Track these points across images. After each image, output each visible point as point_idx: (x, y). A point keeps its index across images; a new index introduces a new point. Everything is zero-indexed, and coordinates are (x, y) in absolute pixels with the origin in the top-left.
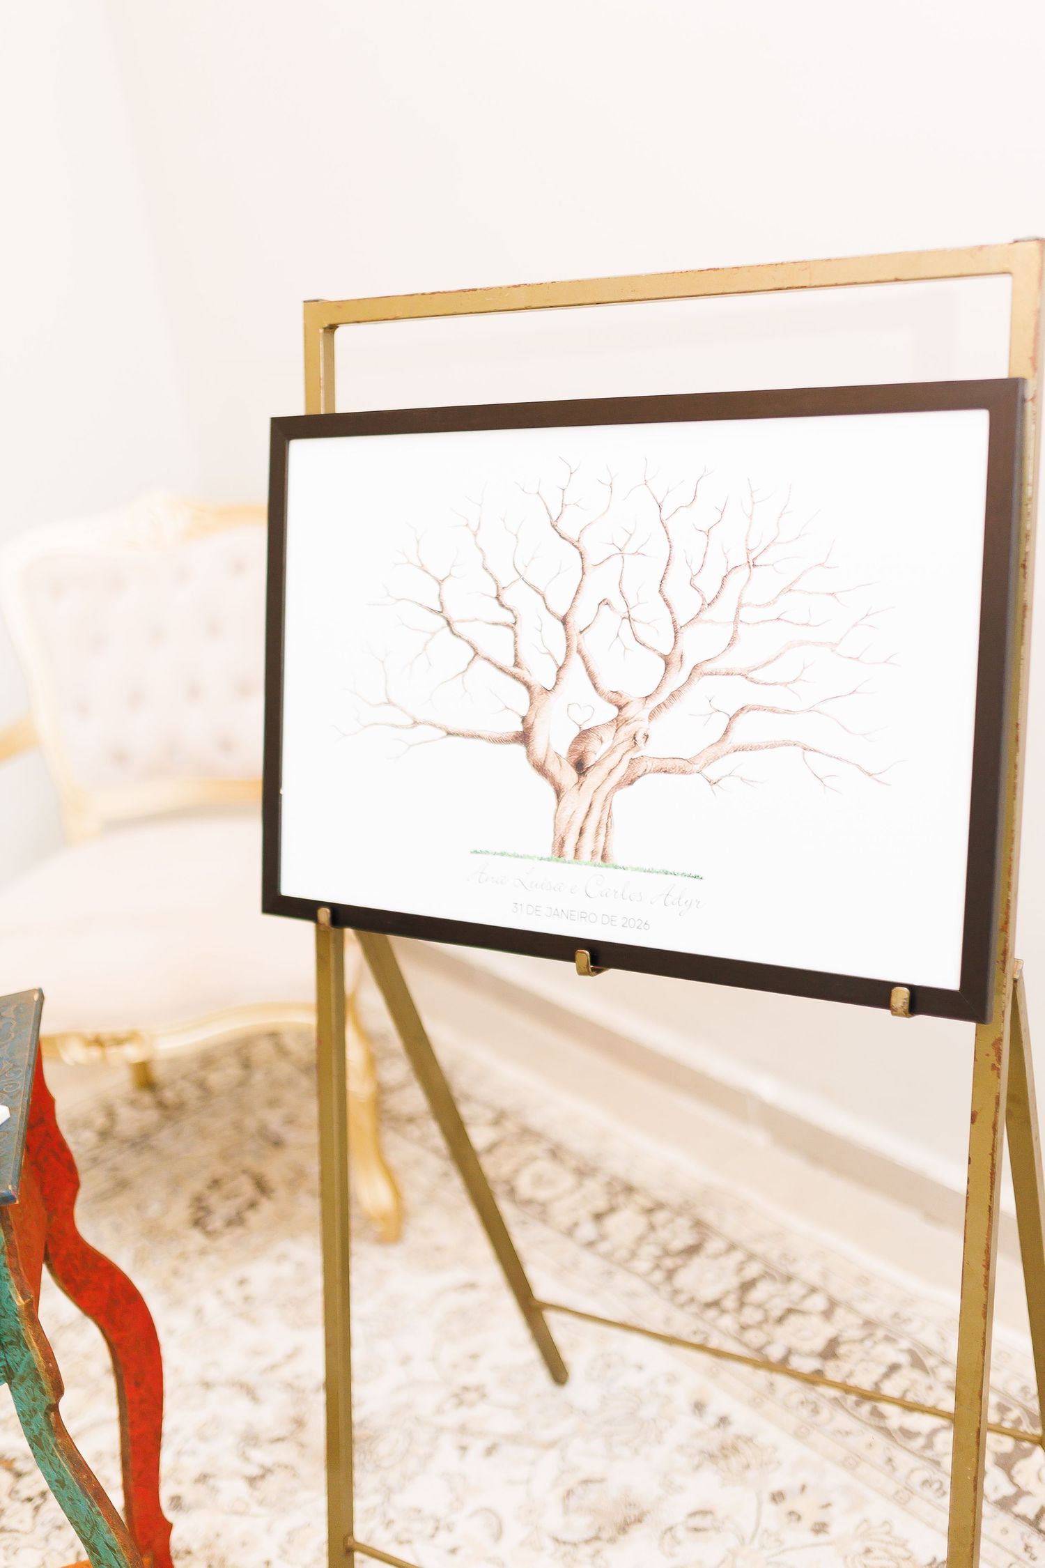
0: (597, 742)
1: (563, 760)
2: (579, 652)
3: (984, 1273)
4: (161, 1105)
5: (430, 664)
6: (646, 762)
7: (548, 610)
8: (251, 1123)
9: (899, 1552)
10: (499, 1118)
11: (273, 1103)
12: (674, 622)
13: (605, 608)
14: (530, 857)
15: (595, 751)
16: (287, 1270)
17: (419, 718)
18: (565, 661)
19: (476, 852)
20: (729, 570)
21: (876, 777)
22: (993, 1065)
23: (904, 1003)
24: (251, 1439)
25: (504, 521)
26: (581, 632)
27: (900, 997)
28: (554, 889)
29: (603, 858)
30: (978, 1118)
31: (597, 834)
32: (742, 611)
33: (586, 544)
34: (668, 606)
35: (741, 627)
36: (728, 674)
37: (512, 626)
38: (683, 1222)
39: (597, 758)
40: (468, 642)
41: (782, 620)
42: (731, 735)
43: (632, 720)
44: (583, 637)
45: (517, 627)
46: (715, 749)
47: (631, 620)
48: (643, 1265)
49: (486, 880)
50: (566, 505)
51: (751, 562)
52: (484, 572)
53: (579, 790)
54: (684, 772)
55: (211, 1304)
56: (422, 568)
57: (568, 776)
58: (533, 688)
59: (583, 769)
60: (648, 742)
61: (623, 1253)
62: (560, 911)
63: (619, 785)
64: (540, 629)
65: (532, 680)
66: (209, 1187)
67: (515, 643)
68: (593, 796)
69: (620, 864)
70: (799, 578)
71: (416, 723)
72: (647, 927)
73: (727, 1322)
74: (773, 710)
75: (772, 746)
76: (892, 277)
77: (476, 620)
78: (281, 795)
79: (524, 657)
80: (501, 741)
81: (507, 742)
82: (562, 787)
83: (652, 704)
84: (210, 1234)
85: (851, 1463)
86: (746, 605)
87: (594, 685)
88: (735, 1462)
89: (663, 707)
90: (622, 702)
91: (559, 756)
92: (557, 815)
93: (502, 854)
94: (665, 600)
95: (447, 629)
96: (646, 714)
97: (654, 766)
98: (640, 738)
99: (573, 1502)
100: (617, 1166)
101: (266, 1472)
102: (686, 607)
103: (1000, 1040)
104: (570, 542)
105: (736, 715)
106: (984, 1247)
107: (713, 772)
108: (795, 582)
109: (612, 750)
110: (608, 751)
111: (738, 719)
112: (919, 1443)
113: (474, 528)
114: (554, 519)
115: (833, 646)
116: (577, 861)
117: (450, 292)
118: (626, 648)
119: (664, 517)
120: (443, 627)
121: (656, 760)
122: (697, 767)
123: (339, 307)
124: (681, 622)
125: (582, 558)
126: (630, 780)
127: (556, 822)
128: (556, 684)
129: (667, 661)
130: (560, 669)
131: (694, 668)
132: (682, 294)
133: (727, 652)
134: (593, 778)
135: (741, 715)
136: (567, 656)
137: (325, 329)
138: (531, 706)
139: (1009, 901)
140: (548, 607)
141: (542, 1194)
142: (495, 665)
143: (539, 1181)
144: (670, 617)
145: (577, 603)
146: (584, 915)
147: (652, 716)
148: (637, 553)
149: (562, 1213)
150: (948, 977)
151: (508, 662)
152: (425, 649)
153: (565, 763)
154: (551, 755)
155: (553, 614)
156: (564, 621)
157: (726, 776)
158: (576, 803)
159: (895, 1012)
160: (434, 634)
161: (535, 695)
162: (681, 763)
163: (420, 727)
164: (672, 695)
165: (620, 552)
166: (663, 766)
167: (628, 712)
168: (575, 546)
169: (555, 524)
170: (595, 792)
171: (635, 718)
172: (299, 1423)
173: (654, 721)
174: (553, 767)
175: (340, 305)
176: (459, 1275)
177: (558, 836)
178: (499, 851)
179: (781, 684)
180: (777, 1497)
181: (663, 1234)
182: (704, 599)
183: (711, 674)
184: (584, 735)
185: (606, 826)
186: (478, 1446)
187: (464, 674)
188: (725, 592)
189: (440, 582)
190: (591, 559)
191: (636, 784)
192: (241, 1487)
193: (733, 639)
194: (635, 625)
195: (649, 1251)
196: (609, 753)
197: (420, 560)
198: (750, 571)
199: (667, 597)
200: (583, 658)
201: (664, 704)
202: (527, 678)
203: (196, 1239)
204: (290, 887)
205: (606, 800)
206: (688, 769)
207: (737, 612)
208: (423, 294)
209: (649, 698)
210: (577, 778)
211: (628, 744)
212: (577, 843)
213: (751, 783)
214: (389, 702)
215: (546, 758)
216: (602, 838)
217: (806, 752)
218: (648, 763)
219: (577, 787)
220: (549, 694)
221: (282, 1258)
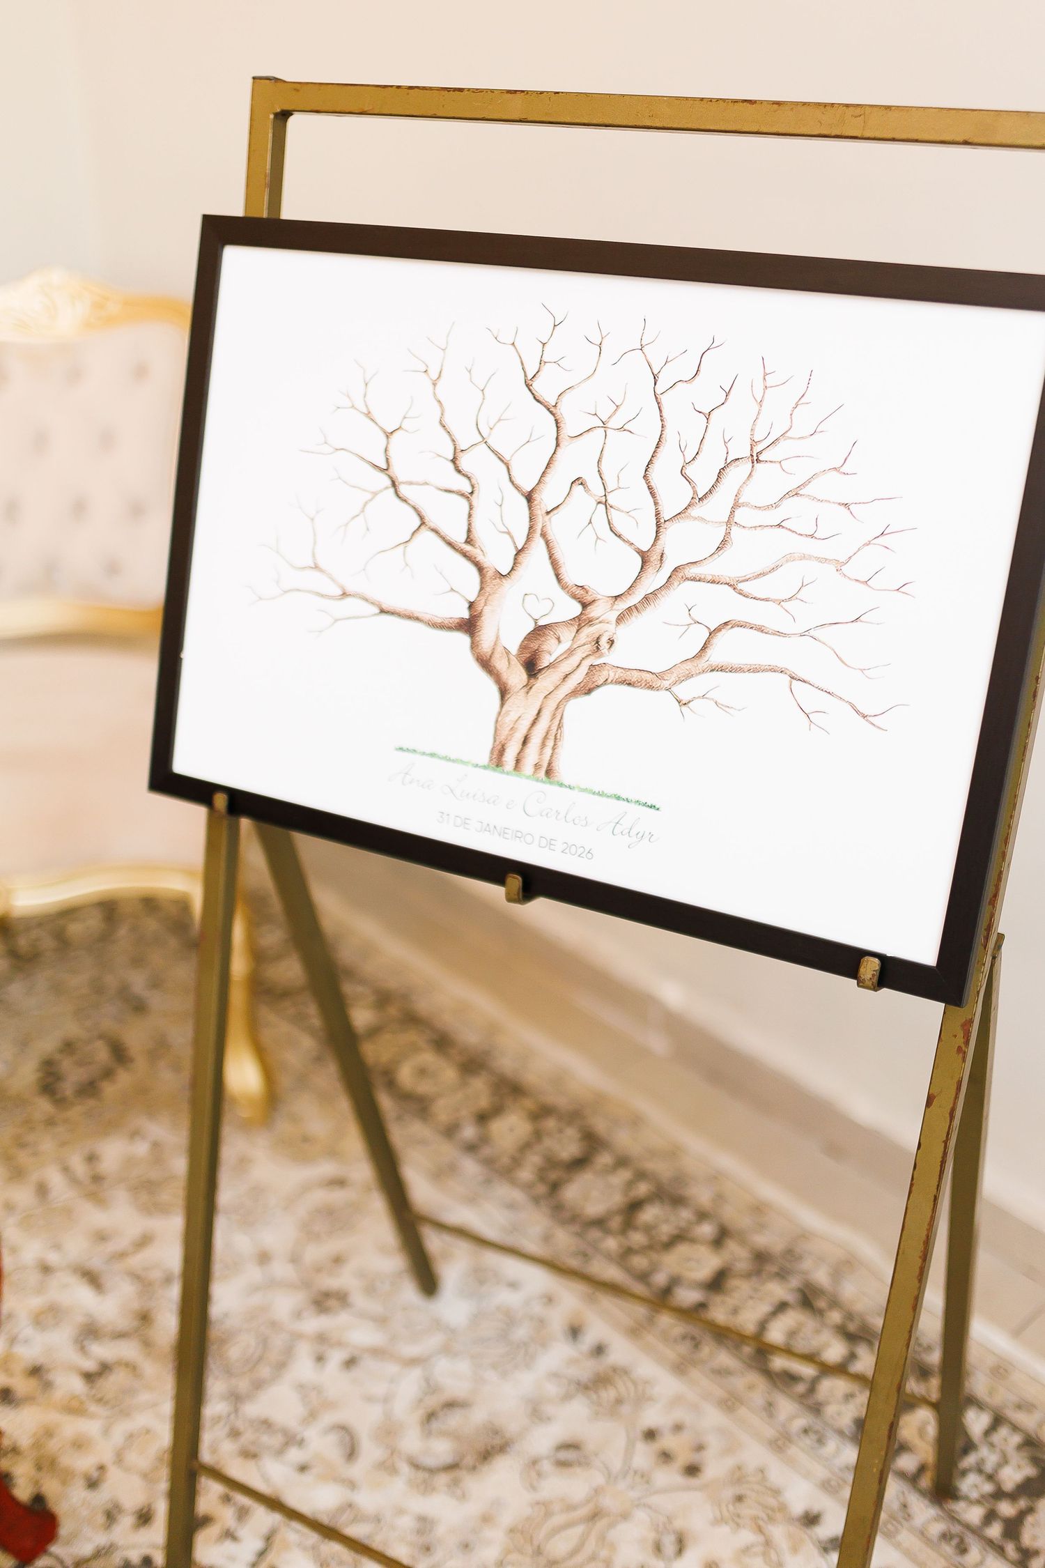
0: (553, 641)
1: (511, 657)
2: (543, 535)
3: (919, 1265)
4: (14, 954)
5: (368, 529)
6: (608, 670)
7: (512, 482)
8: (111, 981)
9: (772, 1502)
10: (383, 999)
11: (137, 962)
12: (657, 514)
13: (578, 489)
14: (462, 762)
15: (552, 650)
16: (141, 1149)
17: (350, 588)
18: (525, 544)
19: (401, 749)
20: (728, 461)
21: (870, 719)
22: (959, 1049)
23: (873, 975)
24: (90, 1331)
25: (470, 371)
26: (548, 513)
27: (870, 968)
28: (488, 801)
29: (549, 772)
30: (935, 1102)
31: (543, 745)
32: (738, 512)
33: (564, 410)
34: (653, 494)
35: (735, 529)
36: (713, 582)
37: (468, 497)
38: (571, 1133)
39: (552, 659)
40: (415, 508)
41: (783, 527)
42: (709, 652)
43: (597, 621)
44: (550, 519)
45: (474, 499)
46: (689, 666)
47: (608, 506)
48: (526, 1174)
49: (411, 783)
50: (545, 362)
51: (755, 455)
52: (441, 429)
53: (528, 693)
54: (651, 687)
55: (56, 1179)
56: (368, 415)
57: (516, 676)
58: (486, 570)
59: (533, 670)
60: (612, 649)
61: (505, 1160)
62: (492, 828)
63: (574, 693)
64: (500, 503)
65: (487, 561)
66: (61, 1051)
67: (470, 516)
68: (543, 702)
69: (566, 783)
70: (809, 481)
71: (345, 595)
72: (589, 855)
73: (612, 1244)
74: (761, 629)
75: (755, 670)
76: (960, 139)
77: (426, 484)
78: (181, 659)
79: (480, 533)
80: (442, 626)
81: (449, 628)
82: (508, 687)
83: (622, 606)
84: (60, 1102)
85: (730, 1403)
86: (744, 505)
87: (557, 576)
88: (608, 1394)
89: (635, 610)
90: (588, 598)
91: (508, 652)
92: (499, 720)
93: (433, 755)
94: (650, 488)
95: (392, 490)
96: (613, 616)
97: (617, 677)
98: (604, 642)
99: (435, 1425)
100: (506, 1064)
101: (106, 1368)
102: (674, 497)
103: (971, 1021)
104: (545, 406)
105: (718, 630)
106: (924, 1237)
107: (684, 691)
108: (803, 485)
109: (570, 652)
110: (565, 652)
111: (720, 635)
112: (801, 1388)
113: (435, 377)
114: (530, 377)
115: (839, 565)
116: (517, 773)
117: (431, 89)
118: (598, 538)
119: (658, 392)
120: (387, 488)
121: (620, 670)
122: (666, 684)
123: (297, 90)
124: (666, 515)
125: (558, 427)
126: (587, 688)
127: (498, 727)
128: (513, 569)
129: (645, 557)
130: (519, 552)
131: (676, 570)
132: (708, 127)
133: (716, 556)
134: (545, 682)
135: (723, 631)
136: (529, 539)
137: (276, 115)
138: (480, 591)
139: (1001, 872)
140: (513, 479)
141: (424, 1088)
142: (443, 538)
143: (422, 1072)
144: (654, 508)
145: (547, 478)
146: (519, 835)
147: (620, 619)
148: (622, 429)
149: (443, 1110)
150: (924, 950)
151: (459, 537)
152: (363, 511)
153: (515, 661)
154: (499, 650)
155: (517, 487)
156: (529, 497)
157: (699, 697)
158: (522, 708)
159: (861, 984)
160: (375, 494)
161: (487, 578)
162: (648, 677)
163: (349, 600)
164: (646, 598)
165: (602, 425)
166: (627, 678)
167: (594, 611)
168: (551, 412)
169: (530, 382)
170: (545, 697)
171: (600, 619)
172: (145, 1318)
173: (622, 626)
174: (500, 664)
175: (298, 87)
176: (327, 1169)
177: (498, 742)
178: (428, 752)
179: (774, 601)
180: (650, 1435)
181: (548, 1142)
182: (695, 492)
183: (694, 579)
184: (539, 631)
185: (554, 737)
186: (336, 1357)
187: (407, 544)
188: (721, 488)
189: (388, 435)
190: (569, 429)
191: (594, 694)
192: (77, 1385)
193: (724, 542)
194: (612, 512)
195: (534, 1160)
196: (565, 656)
197: (367, 406)
198: (753, 467)
199: (652, 484)
200: (547, 543)
201: (636, 608)
202: (480, 558)
203: (44, 1106)
204: (183, 764)
205: (557, 708)
206: (658, 683)
207: (732, 512)
208: (399, 87)
209: (619, 599)
210: (526, 680)
211: (588, 648)
212: (520, 753)
213: (727, 709)
214: (316, 567)
215: (492, 653)
216: (548, 751)
217: (794, 681)
218: (610, 672)
219: (526, 689)
220: (504, 580)
221: (135, 1134)
